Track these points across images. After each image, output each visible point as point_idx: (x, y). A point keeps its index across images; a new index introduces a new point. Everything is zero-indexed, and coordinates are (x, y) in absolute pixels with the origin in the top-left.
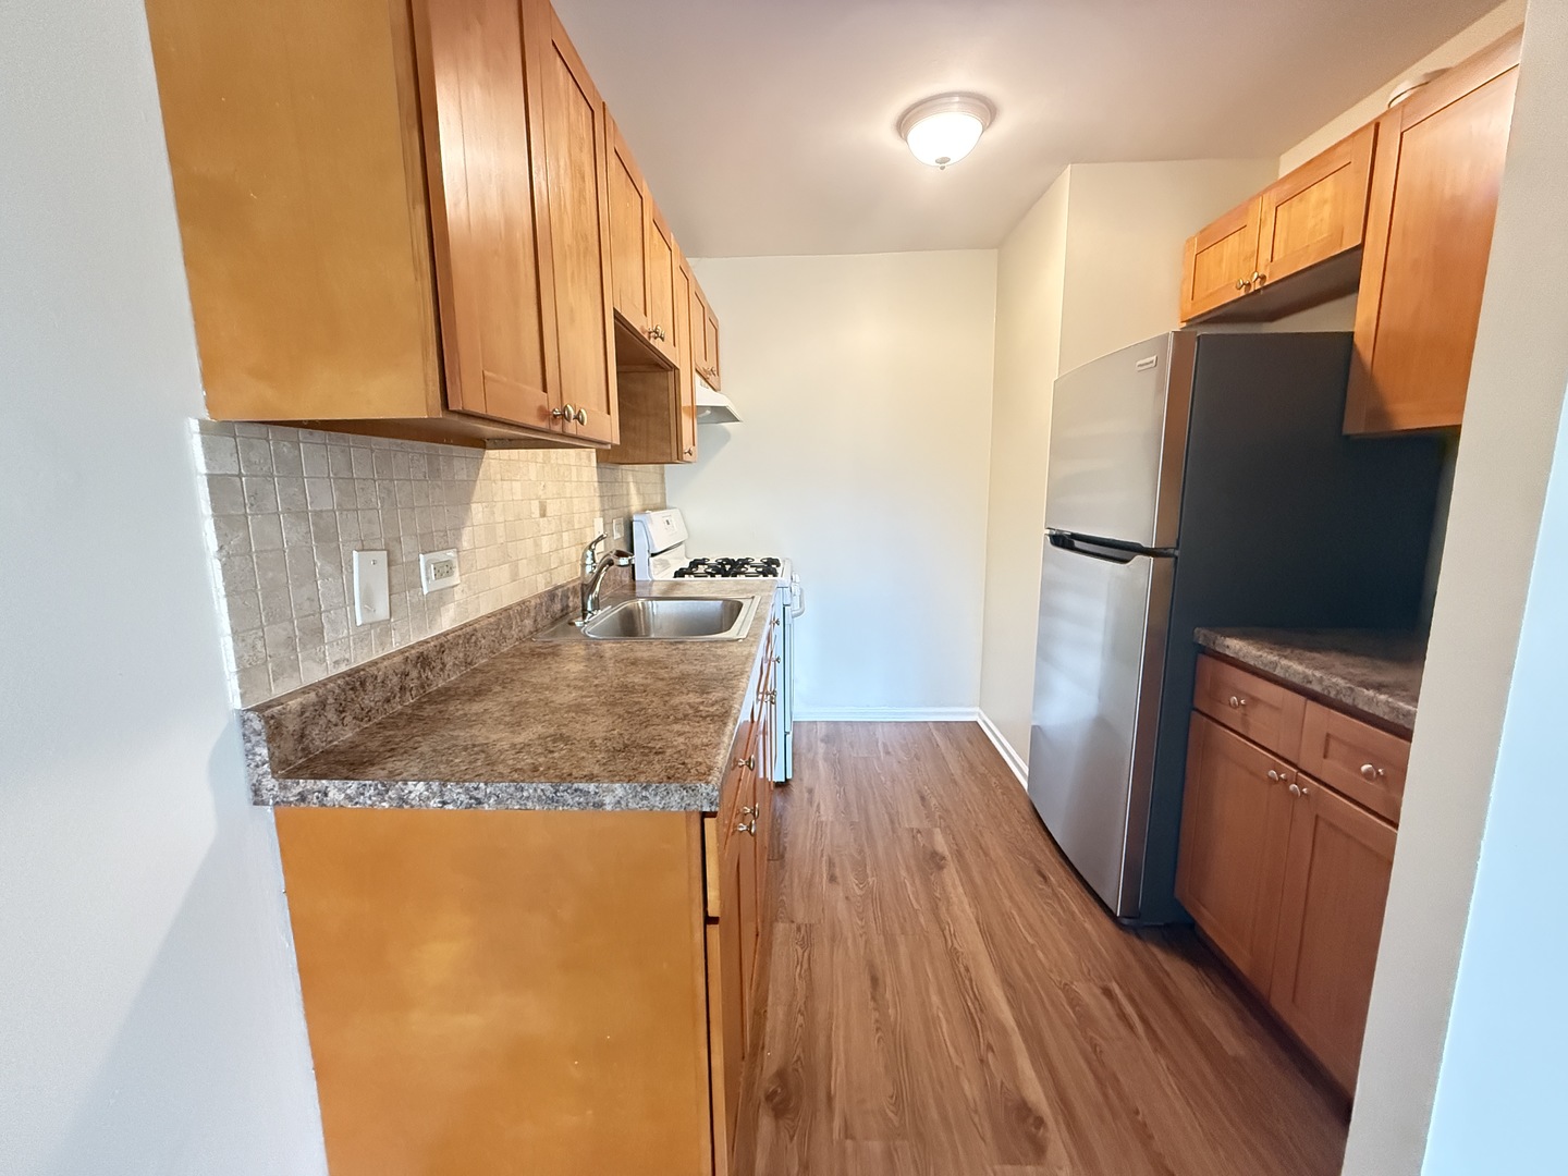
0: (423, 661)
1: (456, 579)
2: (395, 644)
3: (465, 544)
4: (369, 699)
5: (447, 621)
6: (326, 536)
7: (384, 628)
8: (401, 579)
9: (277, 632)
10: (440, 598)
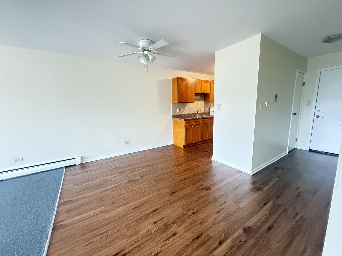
0: (181, 115)
1: (184, 111)
2: (179, 114)
3: (185, 109)
4: (177, 116)
5: (183, 113)
6: (176, 108)
7: (179, 113)
8: (180, 110)
9: (174, 112)
10: (183, 112)
